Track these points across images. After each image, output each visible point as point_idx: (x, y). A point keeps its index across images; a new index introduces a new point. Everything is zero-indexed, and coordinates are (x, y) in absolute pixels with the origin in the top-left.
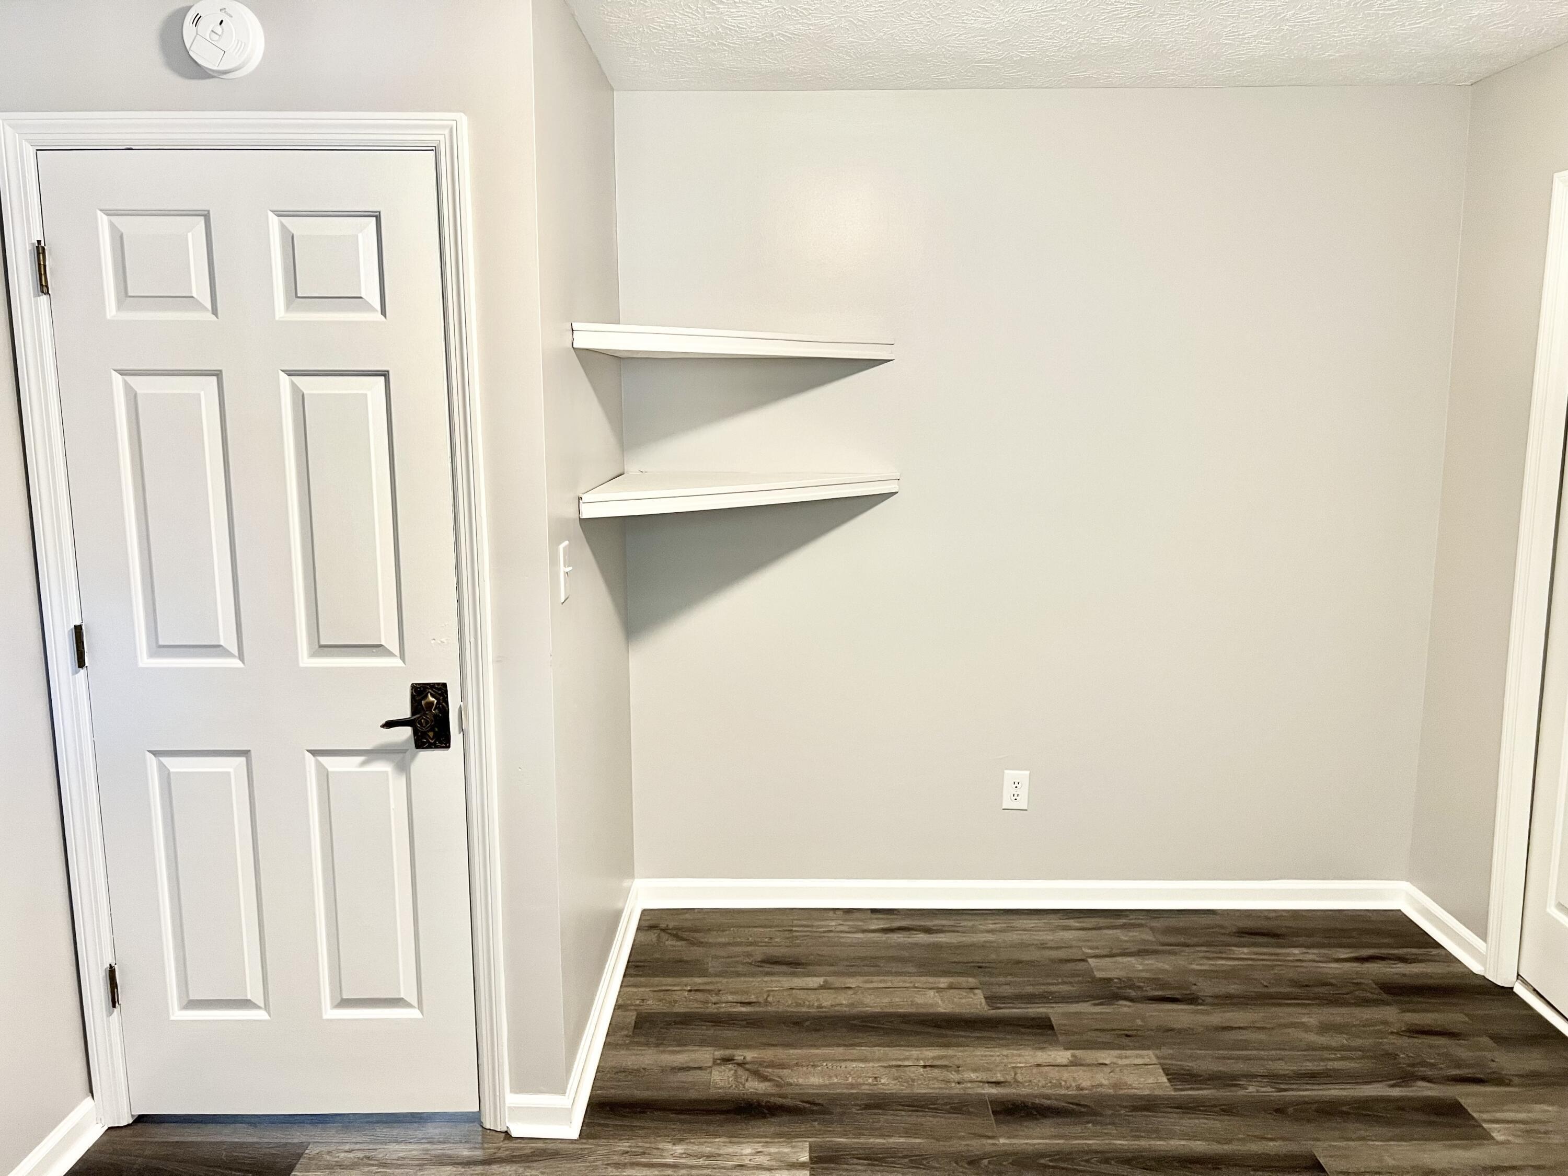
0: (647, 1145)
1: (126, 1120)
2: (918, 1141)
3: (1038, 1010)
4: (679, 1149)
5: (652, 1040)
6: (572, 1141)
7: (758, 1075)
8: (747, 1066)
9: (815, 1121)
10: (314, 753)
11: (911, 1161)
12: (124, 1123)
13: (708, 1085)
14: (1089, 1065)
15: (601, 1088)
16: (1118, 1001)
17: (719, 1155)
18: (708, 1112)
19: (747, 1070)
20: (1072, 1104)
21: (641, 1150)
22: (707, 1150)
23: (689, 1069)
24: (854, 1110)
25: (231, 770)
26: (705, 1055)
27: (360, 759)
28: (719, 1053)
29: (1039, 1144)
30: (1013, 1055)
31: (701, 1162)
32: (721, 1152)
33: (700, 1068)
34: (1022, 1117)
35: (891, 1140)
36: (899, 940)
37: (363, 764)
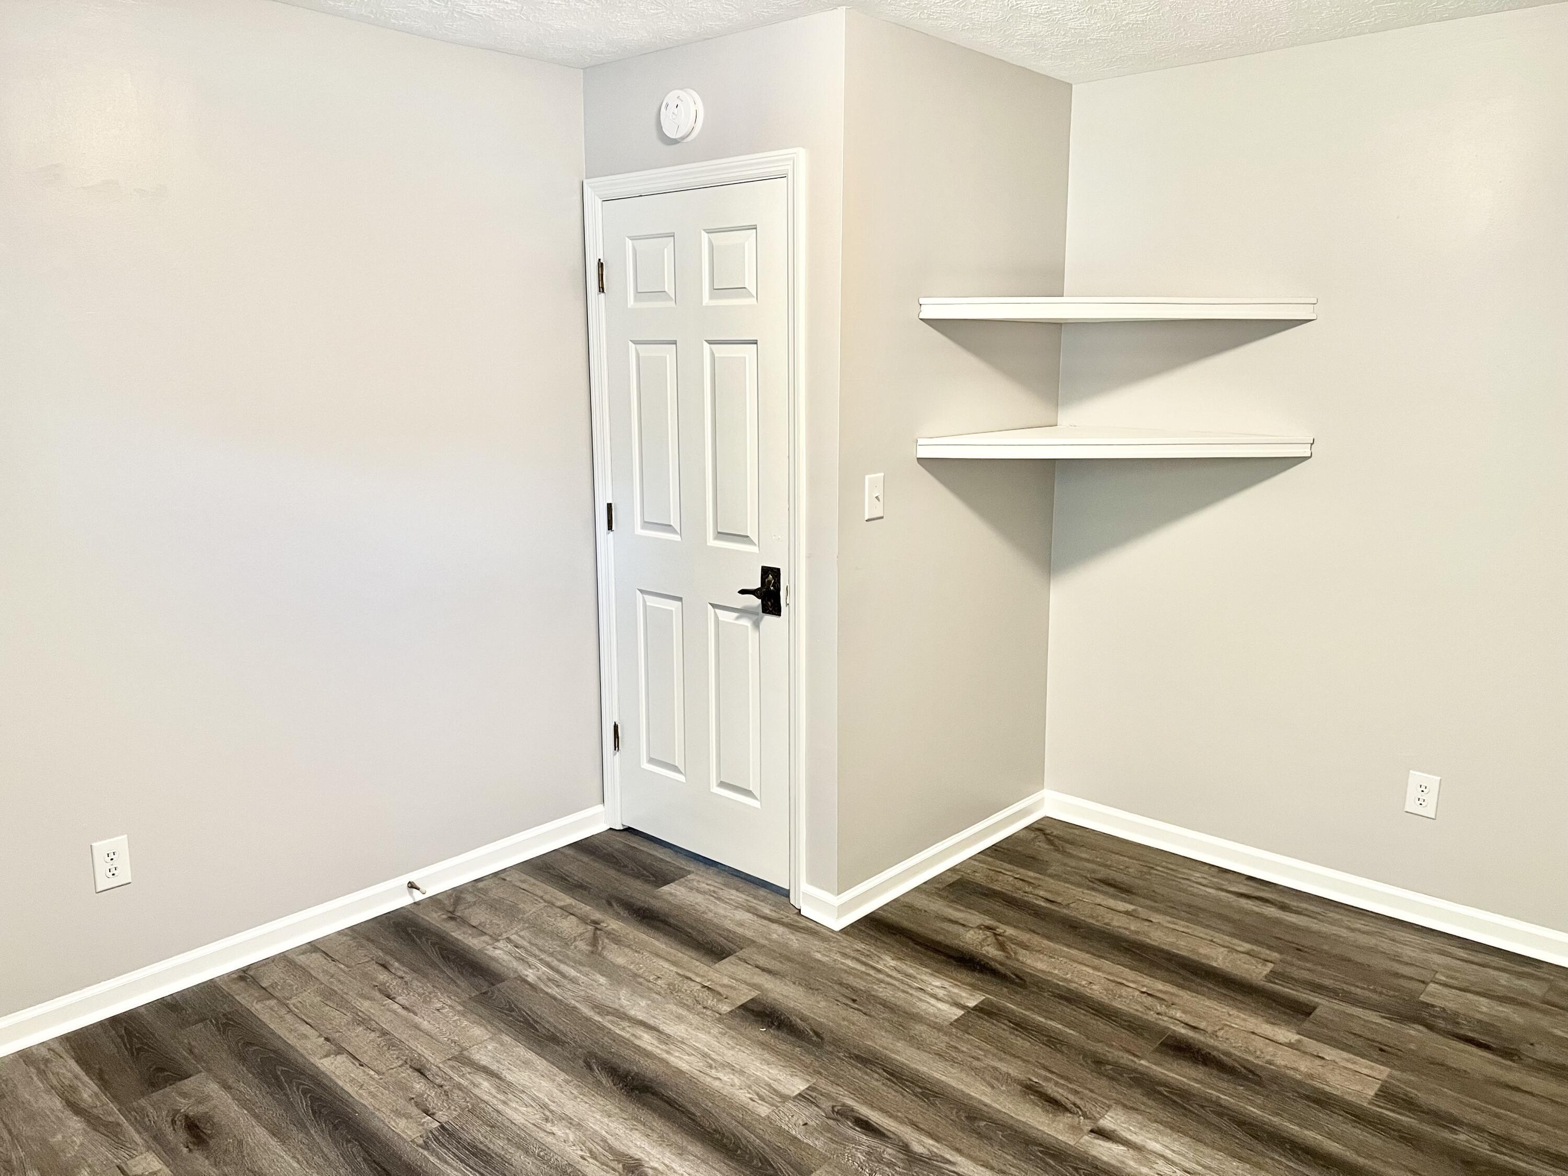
0: (875, 952)
1: (619, 827)
2: (1071, 1032)
3: (1311, 998)
4: (893, 963)
5: (952, 897)
6: (833, 931)
7: (1002, 946)
8: (1000, 938)
9: (1007, 988)
10: (714, 606)
11: (1048, 1041)
12: (617, 828)
13: (958, 936)
14: (1305, 1053)
15: (884, 911)
16: (1414, 1023)
17: (915, 978)
18: (937, 951)
19: (997, 939)
20: (1245, 1068)
21: (868, 953)
22: (911, 971)
23: (956, 923)
24: (1046, 994)
25: (673, 609)
26: (976, 918)
27: (736, 615)
28: (989, 922)
29: (1172, 1078)
30: (1238, 1017)
31: (899, 976)
32: (919, 976)
33: (964, 925)
34: (1186, 1057)
35: (1049, 1022)
36: (1246, 906)
37: (737, 618)
